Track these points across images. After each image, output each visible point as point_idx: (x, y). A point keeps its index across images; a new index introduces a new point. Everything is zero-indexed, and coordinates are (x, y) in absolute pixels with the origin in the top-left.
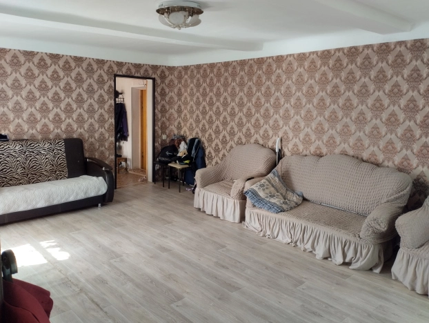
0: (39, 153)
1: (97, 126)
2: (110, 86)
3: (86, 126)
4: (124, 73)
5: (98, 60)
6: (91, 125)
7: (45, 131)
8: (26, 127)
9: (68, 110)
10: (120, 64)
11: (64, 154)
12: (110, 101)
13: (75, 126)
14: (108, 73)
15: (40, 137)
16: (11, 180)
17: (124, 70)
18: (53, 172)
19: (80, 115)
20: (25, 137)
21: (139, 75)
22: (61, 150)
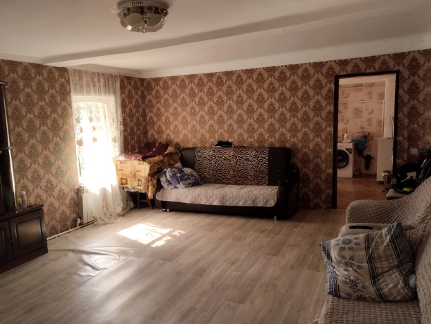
0: (247, 159)
1: (311, 135)
2: (329, 91)
3: (300, 136)
4: (349, 72)
5: (315, 63)
6: (305, 134)
7: (261, 140)
8: (246, 136)
9: (282, 120)
10: (343, 63)
11: (267, 162)
12: (328, 108)
13: (288, 136)
14: (327, 75)
15: (257, 145)
16: (224, 179)
17: (349, 69)
18: (256, 177)
19: (294, 124)
20: (245, 145)
21: (372, 70)
22: (265, 157)
